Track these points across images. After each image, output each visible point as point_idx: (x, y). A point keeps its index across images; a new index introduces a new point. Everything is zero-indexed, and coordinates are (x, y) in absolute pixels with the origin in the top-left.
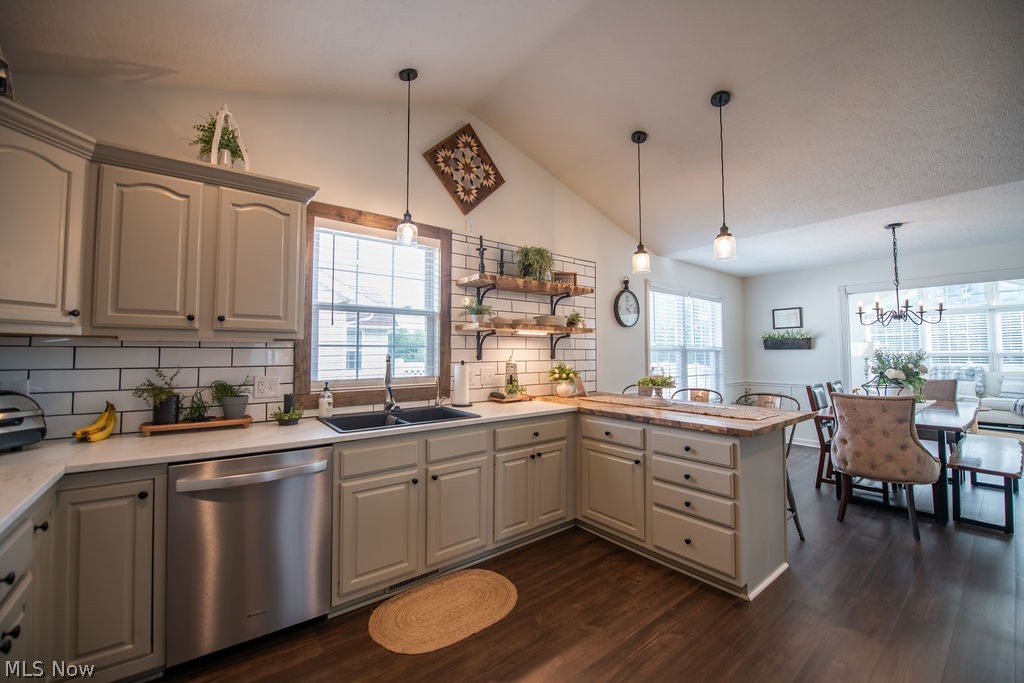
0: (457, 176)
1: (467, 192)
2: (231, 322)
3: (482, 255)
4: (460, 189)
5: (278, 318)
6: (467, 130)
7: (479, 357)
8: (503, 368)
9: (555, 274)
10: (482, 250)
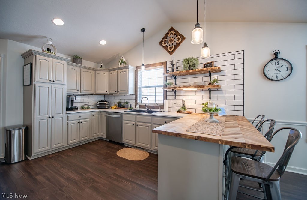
0: (168, 45)
1: (171, 48)
2: (120, 92)
3: (173, 66)
4: (169, 48)
5: (125, 90)
6: (172, 29)
7: (175, 98)
8: (181, 102)
9: (205, 65)
10: (173, 65)
